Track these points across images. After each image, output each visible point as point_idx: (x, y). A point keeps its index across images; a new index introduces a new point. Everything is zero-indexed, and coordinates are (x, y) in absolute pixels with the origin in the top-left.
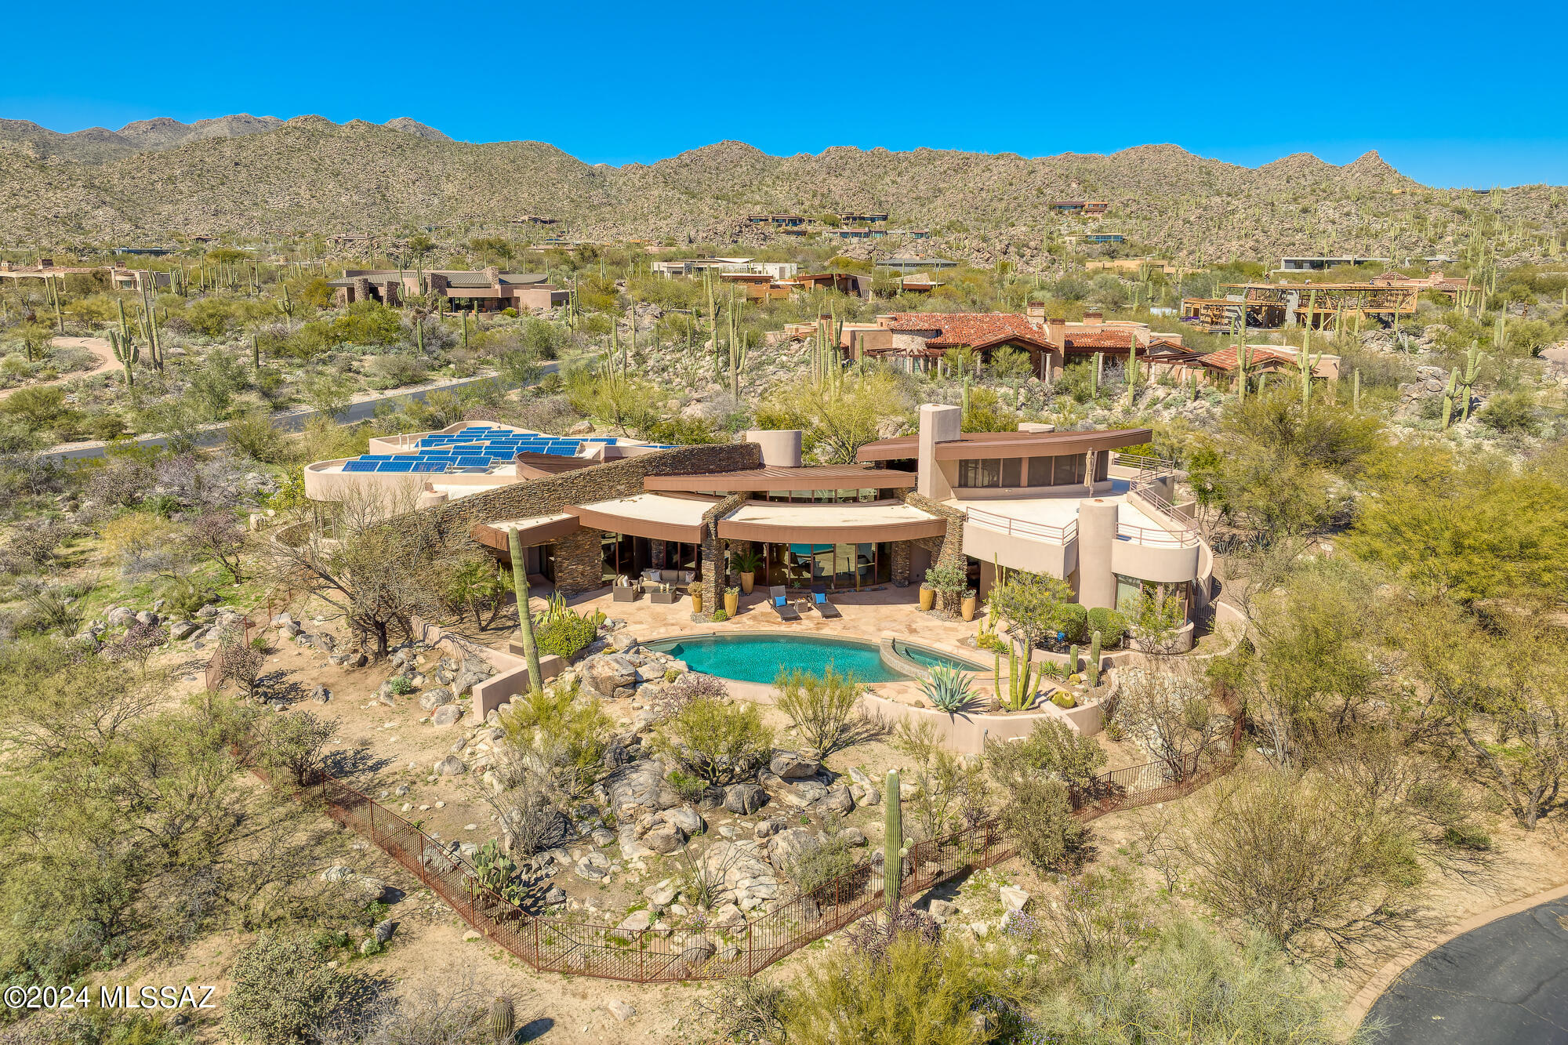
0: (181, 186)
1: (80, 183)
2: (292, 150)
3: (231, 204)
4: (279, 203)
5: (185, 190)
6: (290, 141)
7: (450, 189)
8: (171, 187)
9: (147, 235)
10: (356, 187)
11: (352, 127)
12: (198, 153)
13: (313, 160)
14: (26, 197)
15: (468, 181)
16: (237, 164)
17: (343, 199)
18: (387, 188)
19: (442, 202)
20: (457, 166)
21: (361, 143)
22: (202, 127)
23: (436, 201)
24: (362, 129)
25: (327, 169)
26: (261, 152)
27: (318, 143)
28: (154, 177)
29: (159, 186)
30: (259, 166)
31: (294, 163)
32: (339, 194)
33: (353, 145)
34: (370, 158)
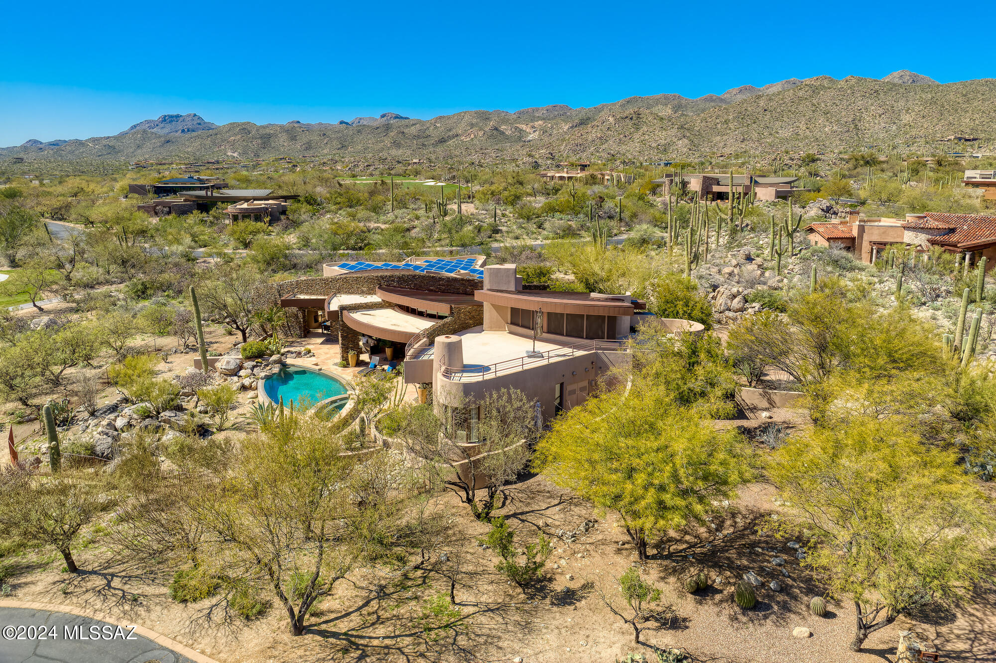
0: (731, 125)
1: (676, 127)
2: (801, 99)
3: (756, 135)
4: (785, 133)
5: (732, 127)
6: (801, 94)
7: (906, 118)
8: (725, 126)
9: (694, 154)
10: (838, 121)
11: (847, 81)
12: (745, 105)
13: (813, 105)
14: (649, 135)
15: (922, 113)
16: (765, 110)
17: (827, 129)
18: (860, 121)
19: (899, 128)
20: (917, 102)
21: (849, 91)
22: (767, 89)
23: (894, 128)
24: (853, 82)
25: (821, 110)
26: (781, 102)
27: (819, 93)
28: (718, 121)
29: (719, 126)
30: (778, 110)
31: (801, 108)
32: (825, 126)
33: (842, 93)
34: (852, 101)
